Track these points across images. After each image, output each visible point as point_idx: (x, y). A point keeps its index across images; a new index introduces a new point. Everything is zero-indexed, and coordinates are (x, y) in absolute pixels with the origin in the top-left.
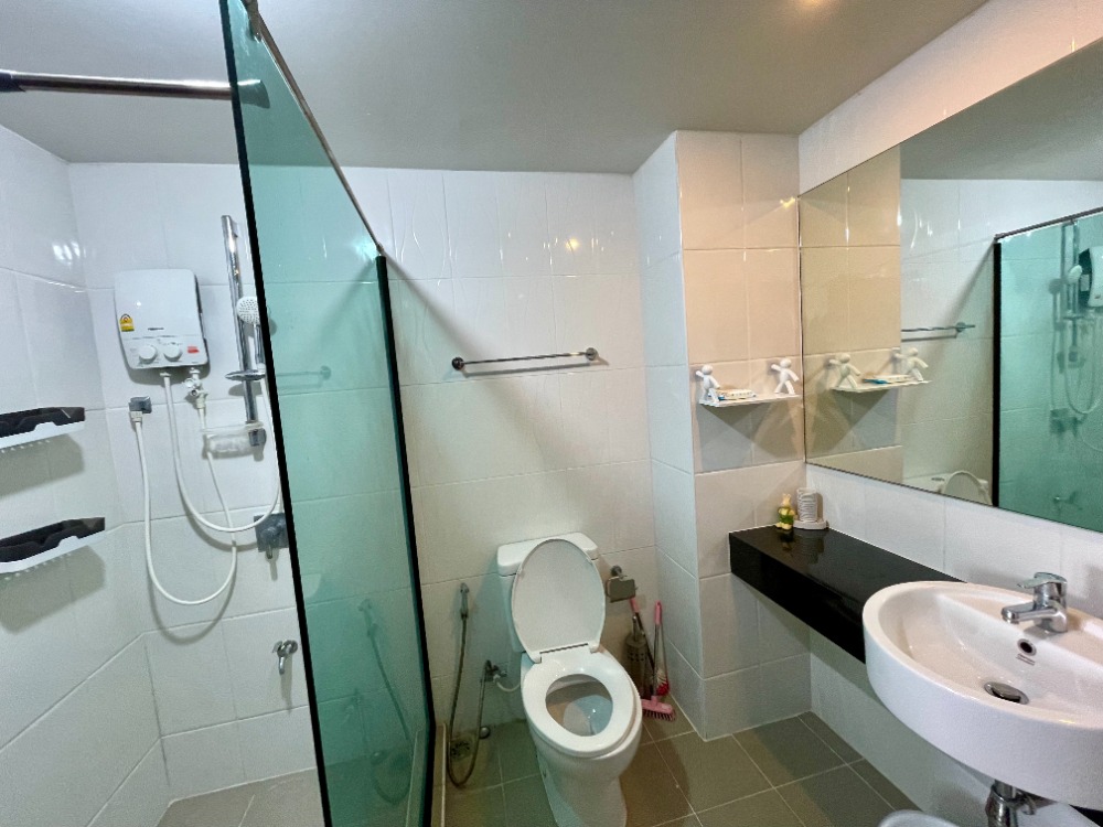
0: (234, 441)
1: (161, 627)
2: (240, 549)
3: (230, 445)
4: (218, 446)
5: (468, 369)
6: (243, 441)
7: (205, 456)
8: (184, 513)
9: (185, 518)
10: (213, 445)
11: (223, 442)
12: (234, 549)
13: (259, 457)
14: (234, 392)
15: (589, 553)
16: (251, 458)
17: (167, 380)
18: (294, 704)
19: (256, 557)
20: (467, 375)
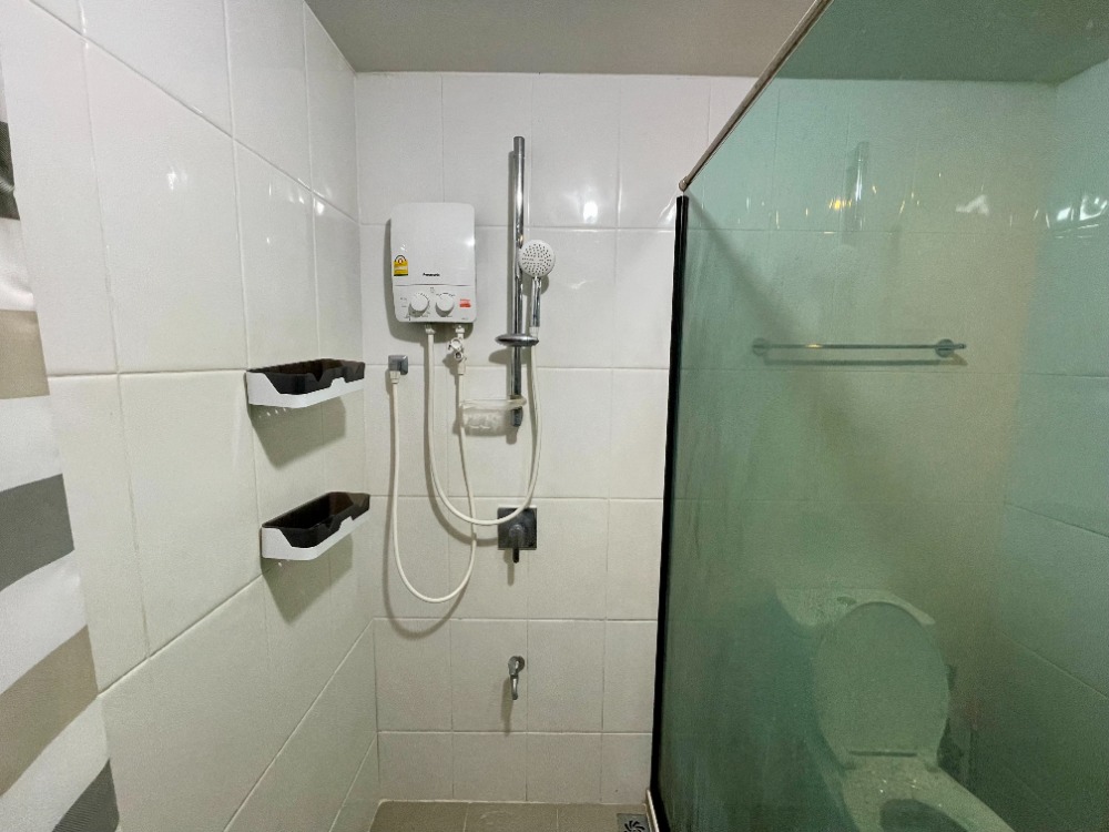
0: (487, 417)
1: (390, 615)
2: (481, 543)
3: (483, 422)
4: (470, 420)
5: (774, 354)
6: (497, 419)
7: (456, 430)
8: (426, 493)
9: (427, 499)
10: (466, 418)
11: (477, 416)
12: (474, 543)
13: (512, 440)
14: (496, 358)
15: (928, 626)
16: (503, 439)
17: (431, 338)
18: (513, 727)
19: (495, 555)
20: (768, 363)
